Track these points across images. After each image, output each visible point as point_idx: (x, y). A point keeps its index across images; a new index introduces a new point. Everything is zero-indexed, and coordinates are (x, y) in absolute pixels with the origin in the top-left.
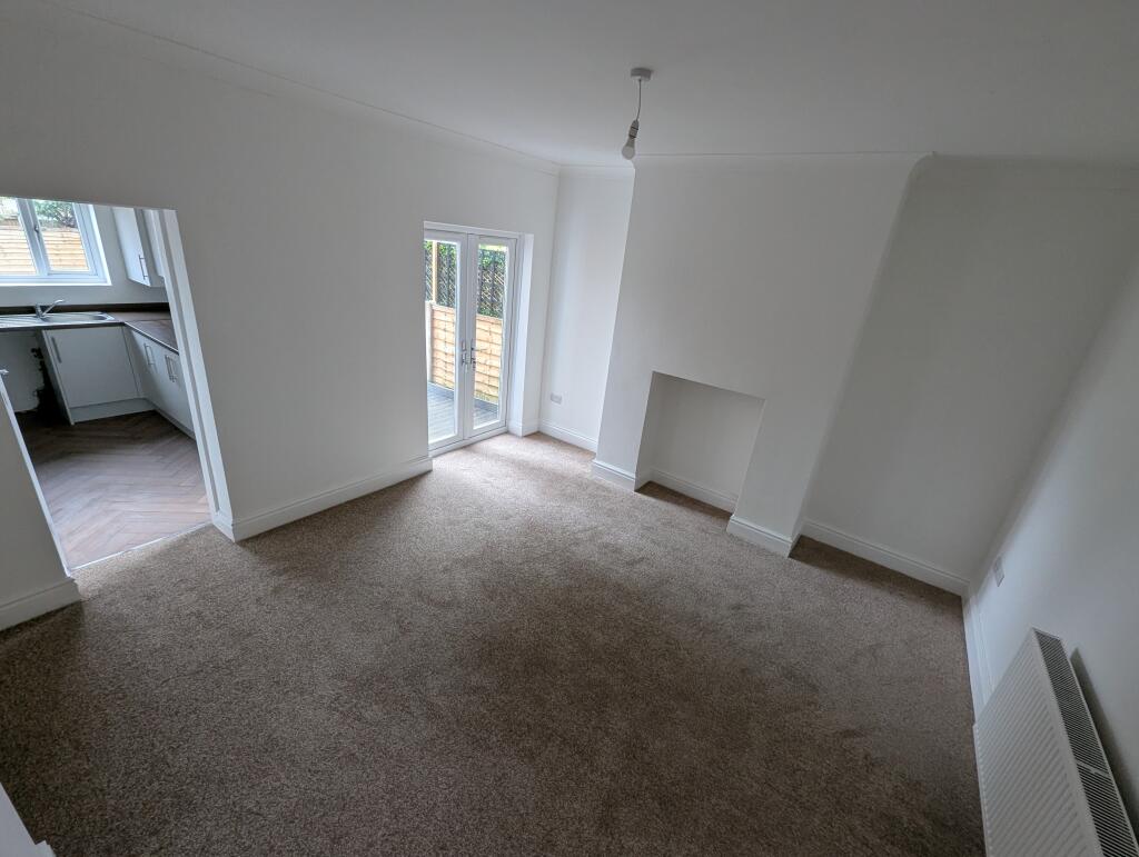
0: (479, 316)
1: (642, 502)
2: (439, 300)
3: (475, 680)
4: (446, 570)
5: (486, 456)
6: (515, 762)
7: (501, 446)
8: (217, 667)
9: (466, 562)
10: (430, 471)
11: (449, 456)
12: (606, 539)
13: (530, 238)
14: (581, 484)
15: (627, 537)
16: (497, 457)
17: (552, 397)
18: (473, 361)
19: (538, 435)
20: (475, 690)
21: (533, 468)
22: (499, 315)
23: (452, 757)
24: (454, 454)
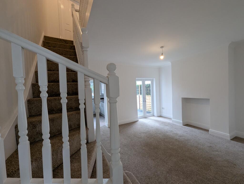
0: (146, 96)
1: (184, 127)
2: (140, 94)
3: (144, 148)
4: (140, 133)
5: (149, 119)
6: (150, 160)
7: (152, 118)
8: (105, 140)
9: (144, 133)
10: (138, 121)
11: (142, 119)
12: (174, 132)
13: (154, 79)
14: (169, 124)
15: (180, 132)
16: (151, 119)
17: (163, 108)
18: (146, 101)
19: (160, 116)
20: (143, 149)
21: (158, 121)
22: (150, 95)
23: (139, 157)
24: (143, 119)
